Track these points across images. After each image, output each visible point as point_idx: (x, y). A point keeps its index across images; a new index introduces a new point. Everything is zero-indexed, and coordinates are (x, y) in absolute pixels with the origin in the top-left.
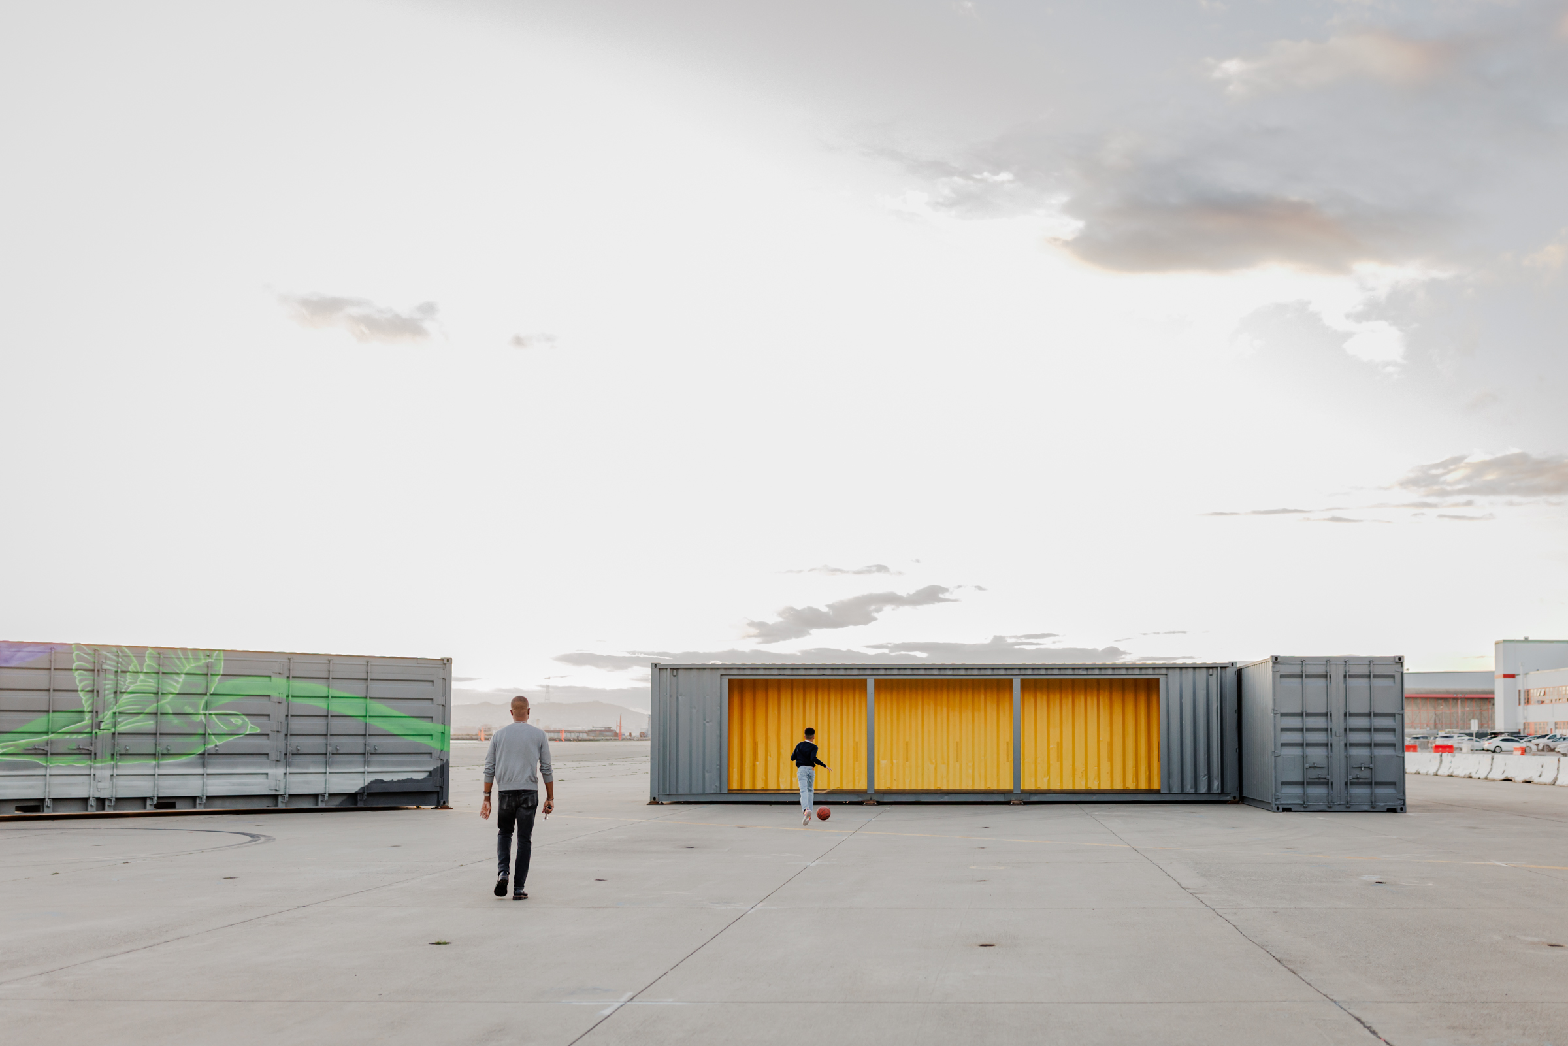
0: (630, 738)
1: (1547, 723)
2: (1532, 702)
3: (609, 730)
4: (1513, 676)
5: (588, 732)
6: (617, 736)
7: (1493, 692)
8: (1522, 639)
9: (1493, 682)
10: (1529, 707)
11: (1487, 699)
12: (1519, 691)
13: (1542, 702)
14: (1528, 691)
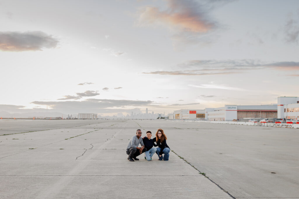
0: (65, 119)
1: (295, 117)
2: (289, 111)
3: (60, 117)
4: (283, 105)
5: (56, 118)
6: (61, 119)
7: (277, 110)
8: (284, 96)
9: (277, 107)
10: (288, 113)
11: (276, 112)
12: (285, 109)
13: (293, 111)
14: (288, 109)
